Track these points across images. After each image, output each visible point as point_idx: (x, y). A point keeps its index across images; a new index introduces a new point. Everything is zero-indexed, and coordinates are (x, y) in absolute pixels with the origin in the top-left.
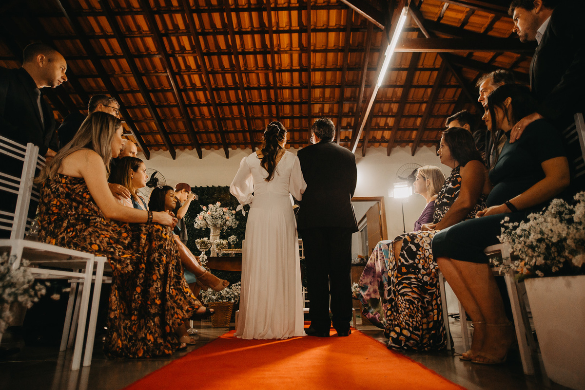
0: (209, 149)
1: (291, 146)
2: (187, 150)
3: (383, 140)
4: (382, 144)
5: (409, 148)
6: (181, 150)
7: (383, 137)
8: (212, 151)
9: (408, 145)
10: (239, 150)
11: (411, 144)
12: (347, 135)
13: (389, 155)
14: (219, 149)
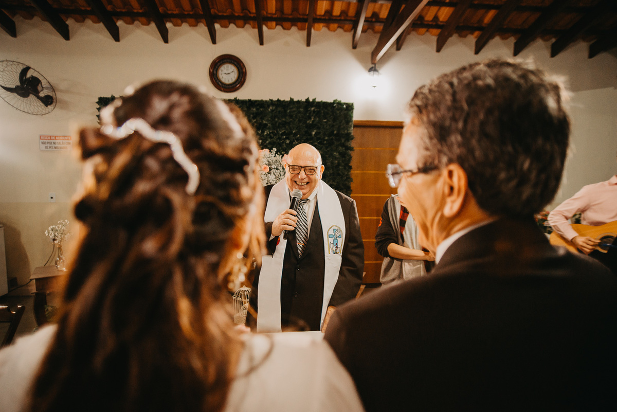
0: (132, 23)
1: (276, 25)
2: (89, 22)
3: (435, 24)
4: (431, 30)
5: (472, 39)
6: (77, 21)
7: (436, 18)
8: (138, 27)
9: (472, 33)
10: (185, 26)
11: (477, 33)
12: (376, 10)
13: (438, 50)
14: (148, 24)
